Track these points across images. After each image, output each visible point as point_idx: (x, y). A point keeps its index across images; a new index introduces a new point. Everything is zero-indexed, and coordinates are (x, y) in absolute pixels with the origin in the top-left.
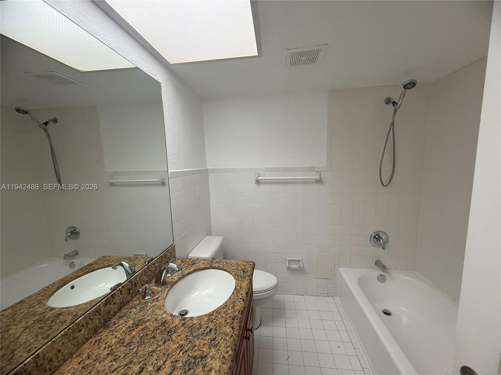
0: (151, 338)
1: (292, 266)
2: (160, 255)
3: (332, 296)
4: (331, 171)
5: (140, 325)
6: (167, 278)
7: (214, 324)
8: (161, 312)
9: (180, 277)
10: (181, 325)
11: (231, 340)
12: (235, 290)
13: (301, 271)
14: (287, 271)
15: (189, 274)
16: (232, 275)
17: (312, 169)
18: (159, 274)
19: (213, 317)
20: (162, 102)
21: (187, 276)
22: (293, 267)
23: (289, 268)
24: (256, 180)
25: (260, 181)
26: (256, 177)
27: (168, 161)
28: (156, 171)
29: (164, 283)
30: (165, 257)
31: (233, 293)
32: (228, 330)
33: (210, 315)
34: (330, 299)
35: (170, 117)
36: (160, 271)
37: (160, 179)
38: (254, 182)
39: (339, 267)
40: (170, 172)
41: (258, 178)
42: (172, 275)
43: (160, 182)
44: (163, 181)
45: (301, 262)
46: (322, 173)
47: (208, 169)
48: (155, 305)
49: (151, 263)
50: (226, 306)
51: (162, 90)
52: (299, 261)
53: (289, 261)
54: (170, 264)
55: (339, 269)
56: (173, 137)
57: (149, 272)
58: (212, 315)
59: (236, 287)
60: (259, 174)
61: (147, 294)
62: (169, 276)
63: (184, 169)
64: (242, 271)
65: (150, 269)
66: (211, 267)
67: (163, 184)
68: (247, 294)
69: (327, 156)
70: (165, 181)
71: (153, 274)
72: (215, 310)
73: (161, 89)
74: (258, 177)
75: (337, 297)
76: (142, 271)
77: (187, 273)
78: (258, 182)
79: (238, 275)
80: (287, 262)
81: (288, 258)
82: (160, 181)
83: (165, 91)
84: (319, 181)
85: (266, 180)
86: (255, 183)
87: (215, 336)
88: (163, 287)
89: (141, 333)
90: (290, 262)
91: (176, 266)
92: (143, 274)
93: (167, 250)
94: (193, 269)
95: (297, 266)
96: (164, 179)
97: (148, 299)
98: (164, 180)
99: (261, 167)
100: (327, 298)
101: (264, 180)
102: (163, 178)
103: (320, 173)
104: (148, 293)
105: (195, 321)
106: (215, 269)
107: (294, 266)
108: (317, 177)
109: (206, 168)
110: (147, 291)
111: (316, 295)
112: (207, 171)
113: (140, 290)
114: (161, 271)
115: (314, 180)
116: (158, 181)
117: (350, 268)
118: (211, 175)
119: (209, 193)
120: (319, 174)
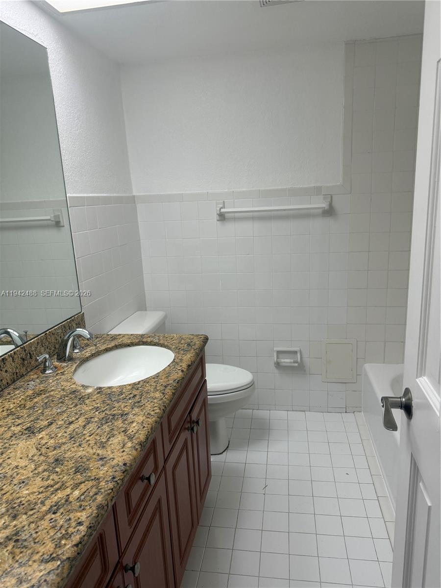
0: (59, 403)
1: (283, 360)
2: (61, 323)
3: (354, 412)
4: (351, 193)
5: (43, 394)
6: (73, 354)
7: (139, 391)
8: (69, 383)
9: (93, 352)
10: (96, 393)
11: (160, 402)
12: (172, 363)
13: (299, 369)
14: (276, 371)
15: (107, 350)
16: (171, 350)
17: (318, 190)
18: (62, 347)
19: (139, 386)
20: (51, 80)
21: (104, 353)
22: (284, 362)
23: (278, 365)
24: (218, 214)
25: (227, 215)
26: (218, 209)
27: (65, 179)
28: (45, 201)
29: (71, 359)
30: (69, 328)
31: (169, 366)
32: (158, 395)
33: (135, 384)
34: (350, 417)
35: (64, 105)
36: (62, 342)
37: (52, 215)
38: (216, 217)
39: (365, 363)
40: (69, 197)
41: (222, 210)
42: (81, 351)
43: (52, 221)
44: (57, 220)
45: (299, 354)
46: (333, 196)
47: (134, 197)
48: (60, 378)
49: (50, 332)
50: (158, 376)
51: (49, 59)
52: (295, 352)
53: (279, 352)
54: (77, 329)
55: (365, 365)
56: (71, 138)
57: (47, 343)
58: (138, 384)
59: (174, 360)
60: (224, 202)
61: (47, 368)
62: (78, 352)
63: (91, 193)
64: (186, 345)
65: (49, 340)
66: (141, 343)
67: (58, 224)
68: (189, 366)
69: (344, 166)
70: (61, 220)
71: (53, 349)
72: (142, 380)
73: (47, 58)
74: (222, 208)
75: (362, 412)
76: (38, 339)
77: (104, 348)
78: (222, 217)
79: (180, 349)
80: (275, 354)
81: (276, 349)
82: (53, 219)
83: (53, 59)
84: (330, 212)
85: (237, 215)
86: (218, 220)
87: (140, 400)
88: (69, 363)
89: (46, 400)
90: (281, 356)
91: (87, 332)
92: (40, 344)
93: (73, 318)
94: (113, 344)
95: (292, 361)
96: (59, 215)
97: (50, 373)
98: (59, 218)
99: (227, 190)
100: (343, 415)
101: (233, 214)
102: (57, 213)
103: (332, 197)
104: (49, 367)
105: (114, 390)
106: (146, 345)
107: (286, 361)
108: (324, 205)
109: (131, 195)
110: (47, 364)
111: (326, 411)
112: (132, 200)
113: (38, 358)
114: (64, 343)
115: (320, 211)
116: (49, 220)
117: (384, 363)
118: (141, 208)
119: (140, 240)
120: (329, 200)
